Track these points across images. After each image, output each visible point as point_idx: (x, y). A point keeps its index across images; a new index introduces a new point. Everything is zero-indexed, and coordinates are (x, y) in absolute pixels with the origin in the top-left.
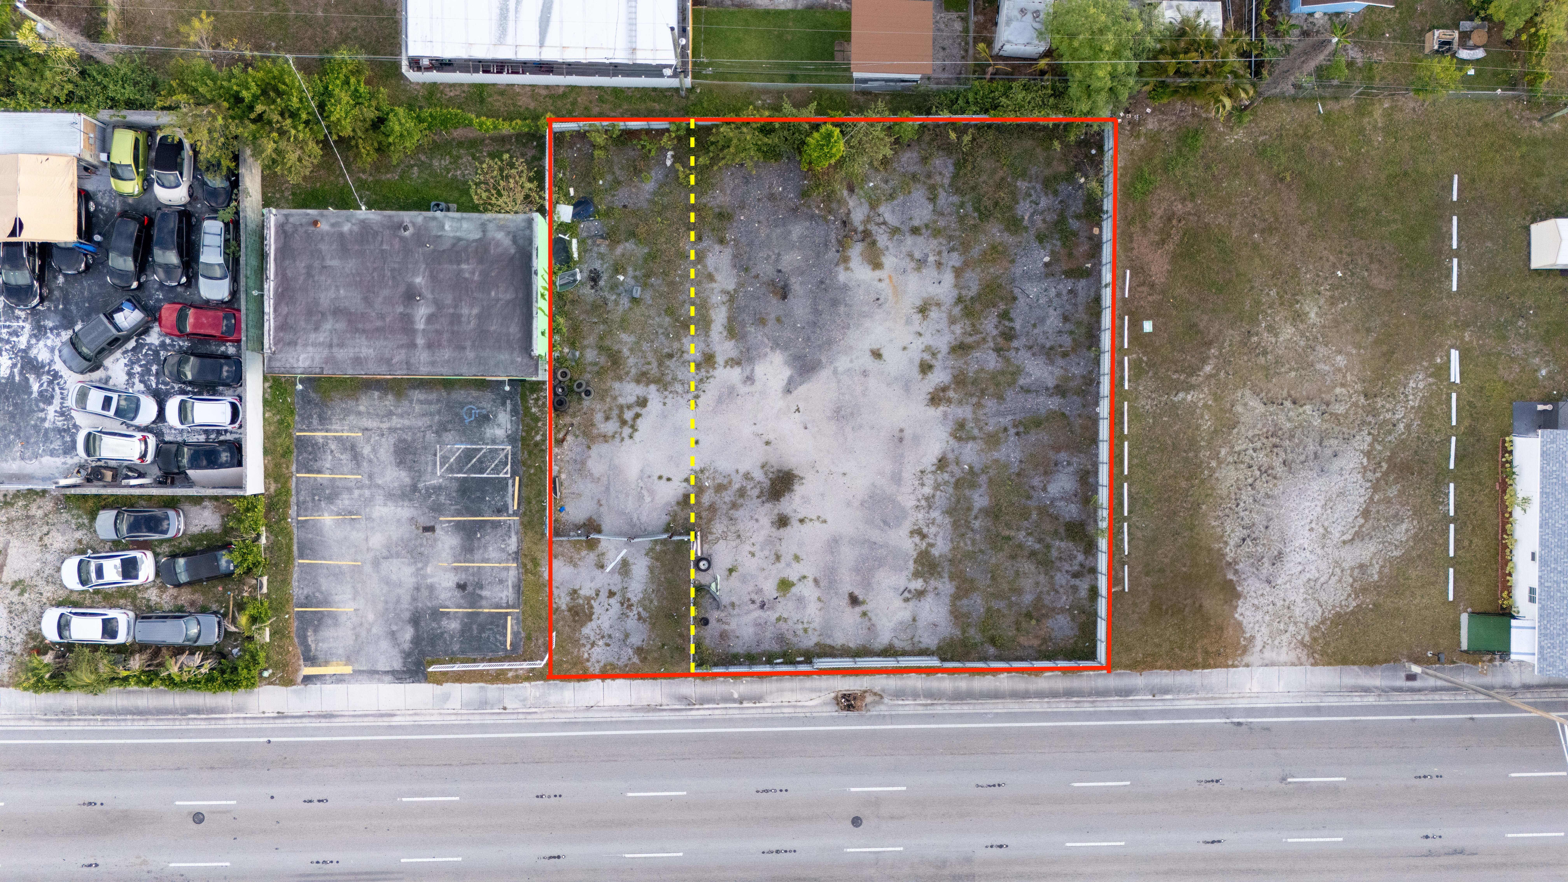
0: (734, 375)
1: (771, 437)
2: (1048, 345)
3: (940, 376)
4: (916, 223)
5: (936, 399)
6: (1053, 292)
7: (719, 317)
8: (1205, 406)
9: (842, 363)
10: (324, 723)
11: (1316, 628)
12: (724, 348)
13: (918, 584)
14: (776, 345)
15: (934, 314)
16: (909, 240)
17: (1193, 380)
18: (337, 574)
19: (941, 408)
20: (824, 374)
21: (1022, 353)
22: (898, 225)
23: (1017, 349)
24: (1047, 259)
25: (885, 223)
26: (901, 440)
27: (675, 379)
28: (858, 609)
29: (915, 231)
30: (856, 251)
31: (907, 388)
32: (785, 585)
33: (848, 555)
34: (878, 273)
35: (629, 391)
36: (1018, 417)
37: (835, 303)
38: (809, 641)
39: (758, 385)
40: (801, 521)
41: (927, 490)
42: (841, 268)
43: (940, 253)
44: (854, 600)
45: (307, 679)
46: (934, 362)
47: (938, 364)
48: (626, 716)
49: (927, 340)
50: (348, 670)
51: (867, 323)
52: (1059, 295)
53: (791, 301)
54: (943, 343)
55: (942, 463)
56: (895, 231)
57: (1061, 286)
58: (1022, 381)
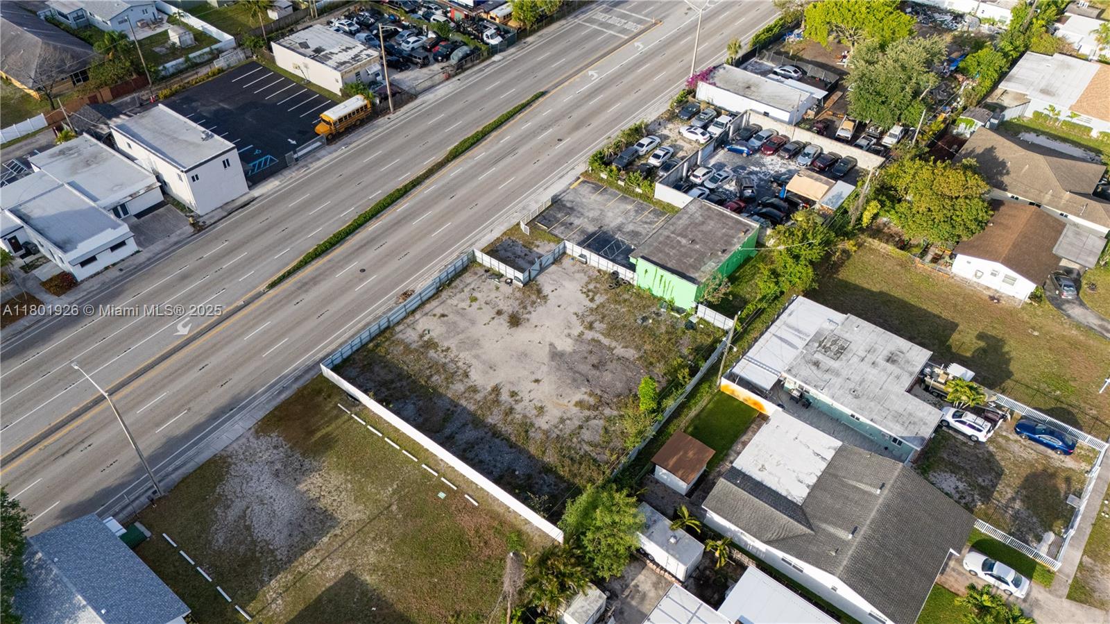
0: (576, 332)
1: (537, 329)
2: (476, 447)
3: (505, 396)
4: (584, 431)
5: (496, 390)
6: (499, 465)
7: (606, 341)
8: (379, 493)
9: (545, 369)
10: (559, 175)
11: (228, 467)
12: (589, 335)
13: (426, 338)
14: (574, 352)
15: (535, 412)
16: (577, 423)
17: (396, 497)
18: (608, 200)
19: (490, 389)
20: (546, 360)
21: (483, 434)
22: (589, 423)
23: (486, 433)
24: (517, 473)
25: (594, 418)
26: (491, 368)
27: (592, 314)
28: (439, 315)
29: (581, 427)
30: (592, 401)
31: (512, 383)
32: (474, 299)
33: (463, 324)
34: (573, 402)
35: (599, 299)
36: (456, 415)
37: (575, 380)
38: (444, 294)
39: (563, 336)
40: (493, 318)
41: (460, 364)
42: (588, 391)
43: (561, 431)
44: (443, 316)
45: (579, 178)
46: (513, 399)
47: (510, 400)
48: (478, 237)
49: (525, 403)
50: (572, 187)
51: (554, 386)
52: (495, 466)
53: (590, 367)
54: (518, 407)
55: (466, 375)
56: (588, 419)
57: (498, 470)
58: (470, 425)
